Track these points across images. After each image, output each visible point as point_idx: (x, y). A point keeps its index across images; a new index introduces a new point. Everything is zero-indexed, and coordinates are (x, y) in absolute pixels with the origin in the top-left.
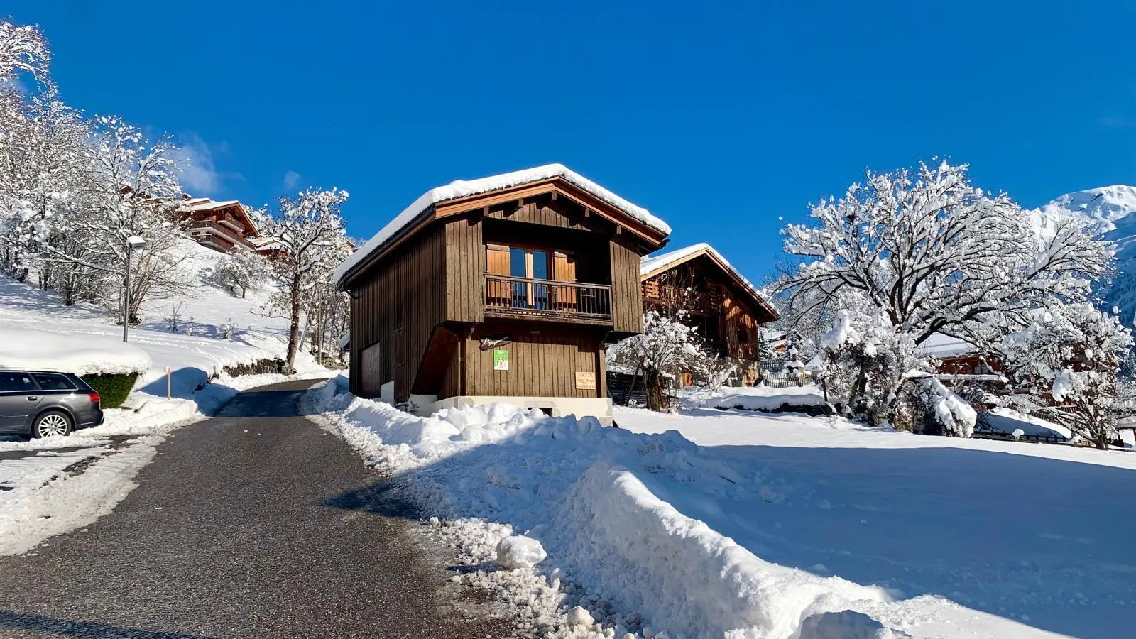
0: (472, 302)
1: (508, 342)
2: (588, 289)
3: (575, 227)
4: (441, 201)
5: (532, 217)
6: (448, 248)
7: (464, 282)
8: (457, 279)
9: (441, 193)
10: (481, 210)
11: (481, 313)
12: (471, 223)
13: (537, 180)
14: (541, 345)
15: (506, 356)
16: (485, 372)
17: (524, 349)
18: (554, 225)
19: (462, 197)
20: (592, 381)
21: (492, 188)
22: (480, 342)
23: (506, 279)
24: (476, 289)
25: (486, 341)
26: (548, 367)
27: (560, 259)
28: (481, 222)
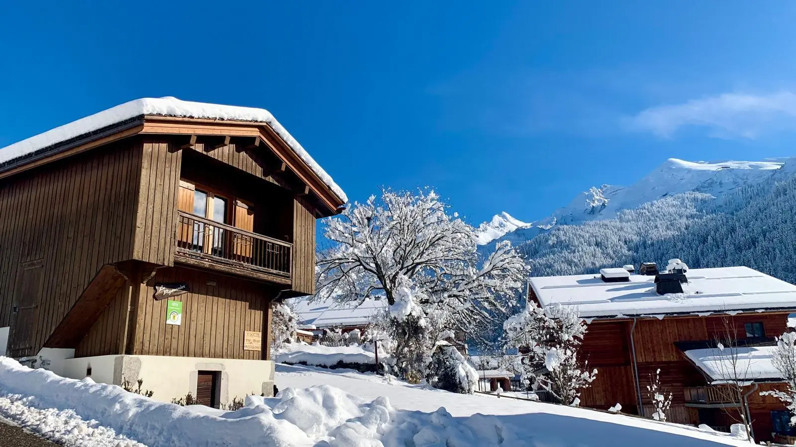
0: (162, 241)
1: (184, 292)
2: (273, 244)
3: (267, 179)
4: (151, 115)
5: (231, 159)
6: (144, 173)
7: (157, 216)
8: (150, 211)
9: (152, 105)
10: (187, 138)
11: (172, 255)
12: (172, 149)
13: (247, 121)
14: (215, 298)
15: (180, 309)
16: (156, 326)
17: (199, 301)
18: (249, 172)
19: (175, 116)
20: (258, 341)
21: (206, 116)
22: (155, 289)
23: (201, 220)
24: (169, 227)
25: (161, 289)
26: (220, 323)
27: (241, 209)
28: (180, 151)
